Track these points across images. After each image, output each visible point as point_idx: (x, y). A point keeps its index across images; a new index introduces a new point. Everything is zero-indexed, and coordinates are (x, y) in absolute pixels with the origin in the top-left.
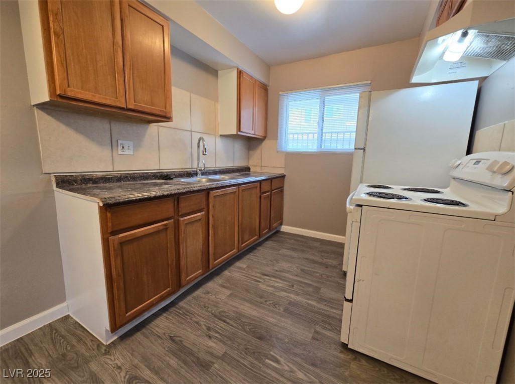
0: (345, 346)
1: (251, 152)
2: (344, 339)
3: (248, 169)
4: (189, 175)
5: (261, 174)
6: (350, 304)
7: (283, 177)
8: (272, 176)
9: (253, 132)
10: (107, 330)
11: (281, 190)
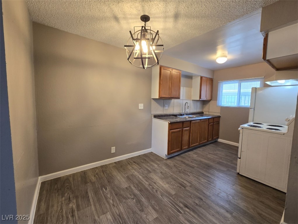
0: (239, 173)
1: (204, 106)
2: (238, 171)
3: (203, 113)
4: (181, 115)
5: (209, 115)
6: (240, 159)
7: (219, 117)
8: (214, 116)
9: (206, 98)
10: (166, 155)
11: (218, 123)
